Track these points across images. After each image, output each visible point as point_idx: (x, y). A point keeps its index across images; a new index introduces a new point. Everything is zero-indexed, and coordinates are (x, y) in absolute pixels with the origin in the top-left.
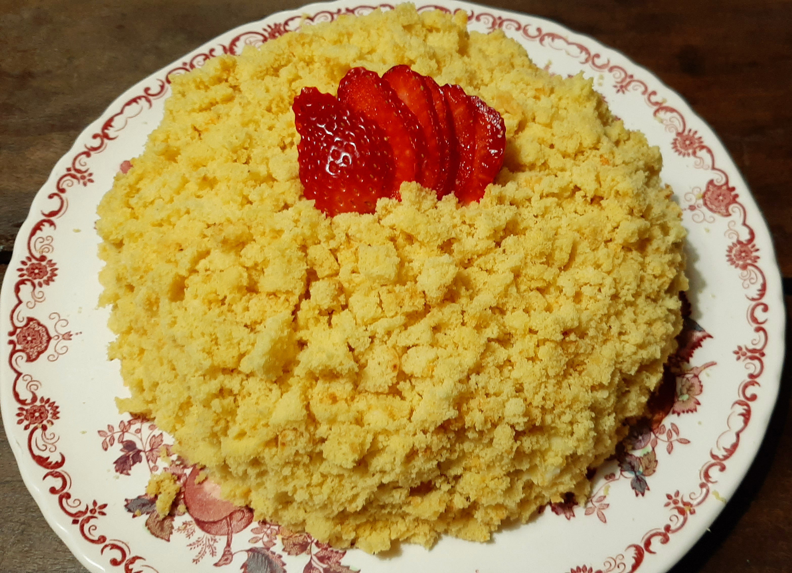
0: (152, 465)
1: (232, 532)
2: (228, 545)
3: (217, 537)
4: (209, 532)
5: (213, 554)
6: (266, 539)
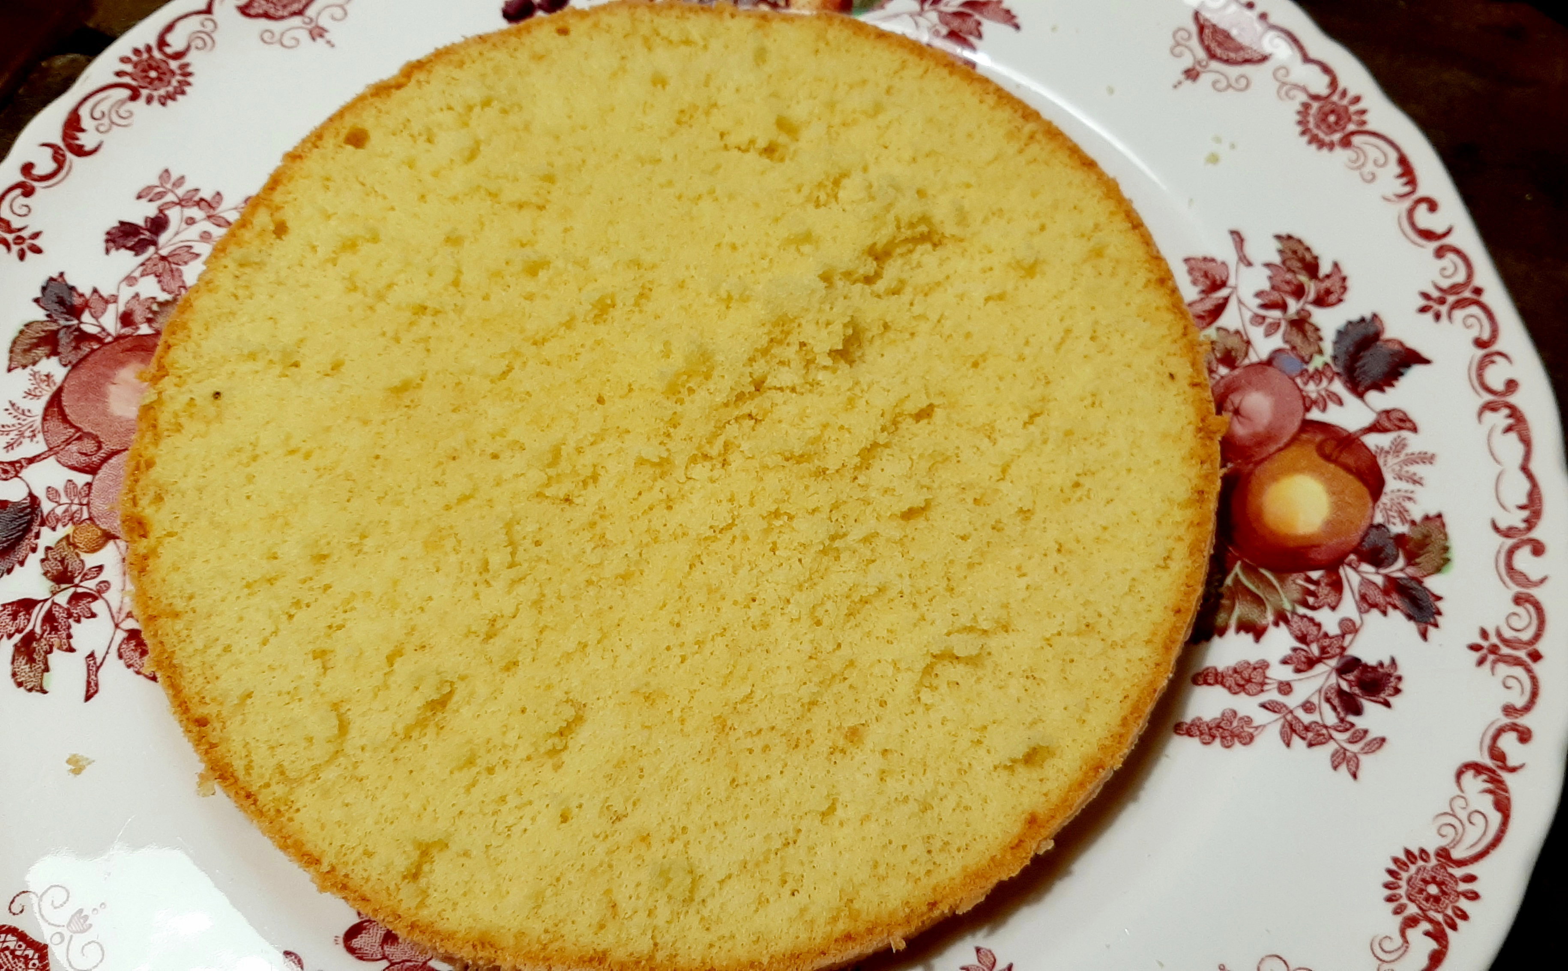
0: (137, 274)
2: (31, 461)
3: (40, 437)
4: (44, 419)
5: (10, 446)
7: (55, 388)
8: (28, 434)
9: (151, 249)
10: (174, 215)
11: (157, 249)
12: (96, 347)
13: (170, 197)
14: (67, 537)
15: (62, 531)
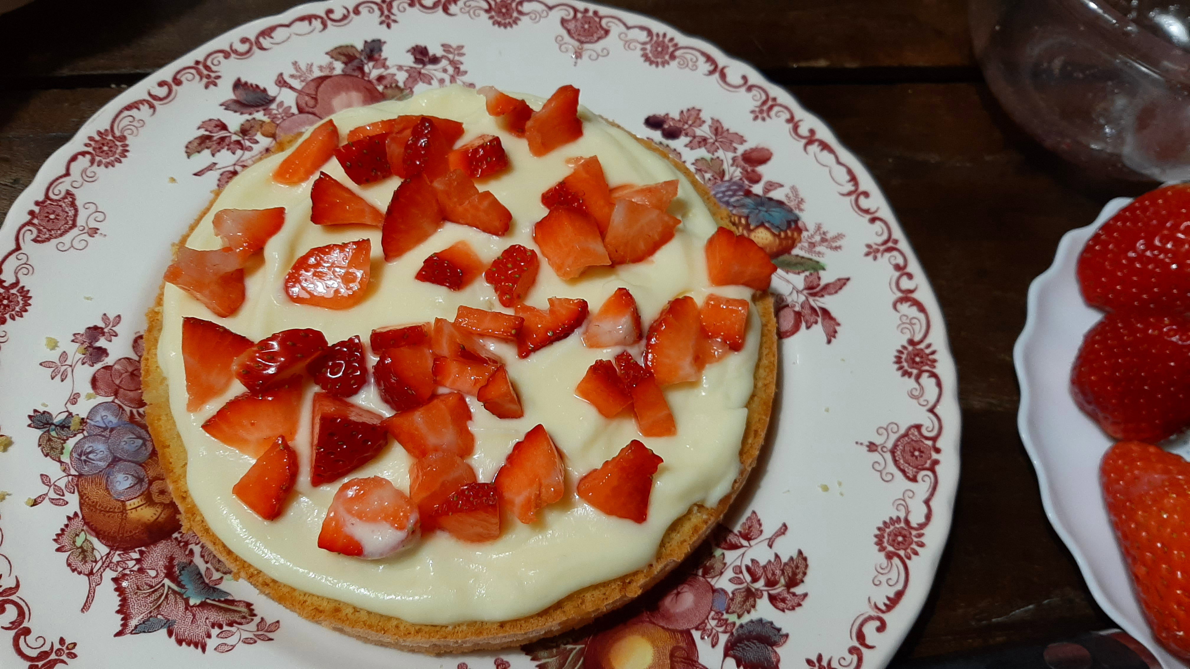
0: (405, 68)
1: (300, 94)
2: (291, 88)
3: (304, 84)
4: (313, 80)
5: (292, 76)
6: (275, 112)
7: (329, 74)
8: (302, 79)
9: (420, 66)
10: (444, 63)
11: (423, 68)
12: (360, 76)
13: (451, 56)
14: (263, 122)
15: (266, 119)
